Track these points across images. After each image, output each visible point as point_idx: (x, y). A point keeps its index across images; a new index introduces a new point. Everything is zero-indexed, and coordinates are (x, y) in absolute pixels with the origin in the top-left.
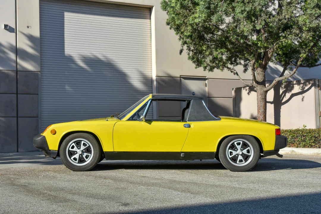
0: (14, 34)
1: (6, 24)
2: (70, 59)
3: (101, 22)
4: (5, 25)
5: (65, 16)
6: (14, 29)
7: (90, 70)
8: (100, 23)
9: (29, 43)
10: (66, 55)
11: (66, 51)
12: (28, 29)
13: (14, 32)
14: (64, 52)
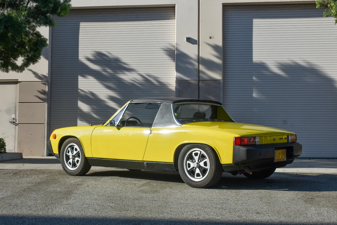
0: (197, 46)
1: (188, 36)
2: (262, 66)
3: (294, 24)
4: (187, 38)
5: (254, 23)
6: (197, 41)
7: (286, 76)
8: (293, 26)
9: (215, 53)
10: (254, 62)
11: (254, 58)
12: (210, 39)
13: (197, 44)
14: (252, 59)
